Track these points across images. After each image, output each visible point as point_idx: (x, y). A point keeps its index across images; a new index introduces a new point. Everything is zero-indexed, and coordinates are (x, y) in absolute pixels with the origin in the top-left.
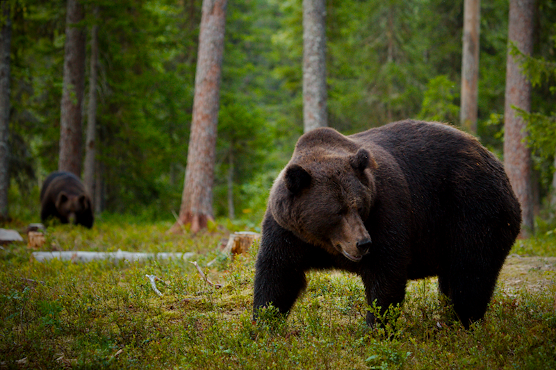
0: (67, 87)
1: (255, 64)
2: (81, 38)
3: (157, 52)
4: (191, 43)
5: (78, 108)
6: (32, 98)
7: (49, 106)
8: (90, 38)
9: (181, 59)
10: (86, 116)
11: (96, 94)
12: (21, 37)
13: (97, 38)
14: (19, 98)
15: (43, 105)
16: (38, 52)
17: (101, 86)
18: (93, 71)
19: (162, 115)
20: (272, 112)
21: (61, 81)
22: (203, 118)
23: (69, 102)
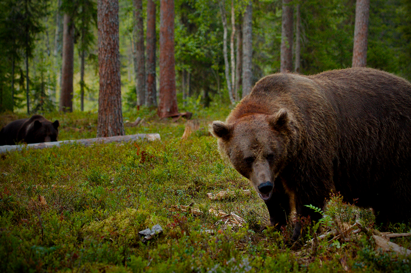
0: (283, 39)
1: (387, 25)
2: (291, 12)
3: (333, 18)
4: (352, 14)
5: (290, 50)
6: (264, 45)
7: (274, 49)
8: (296, 12)
9: (346, 23)
10: (294, 54)
11: (300, 42)
12: (257, 12)
13: (300, 11)
14: (257, 45)
15: (271, 49)
16: (267, 19)
17: (302, 38)
18: (298, 30)
19: (336, 53)
20: (397, 51)
21: (280, 35)
22: (359, 54)
23: (285, 47)
